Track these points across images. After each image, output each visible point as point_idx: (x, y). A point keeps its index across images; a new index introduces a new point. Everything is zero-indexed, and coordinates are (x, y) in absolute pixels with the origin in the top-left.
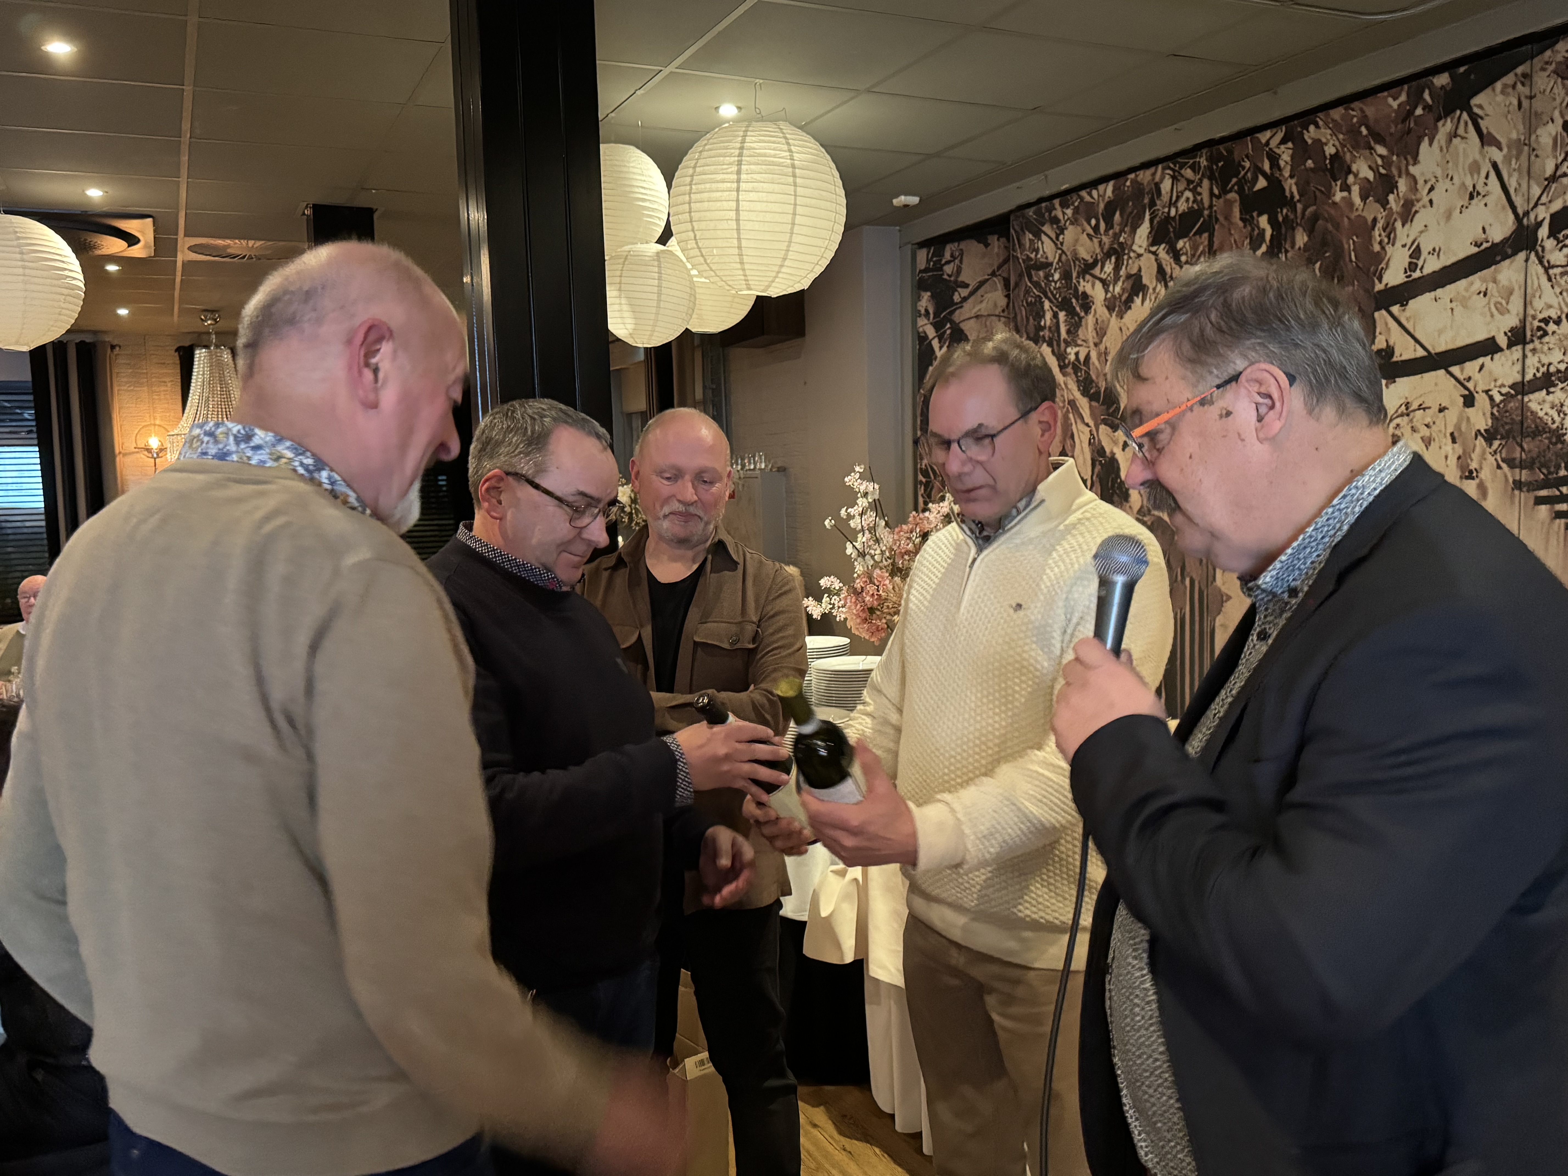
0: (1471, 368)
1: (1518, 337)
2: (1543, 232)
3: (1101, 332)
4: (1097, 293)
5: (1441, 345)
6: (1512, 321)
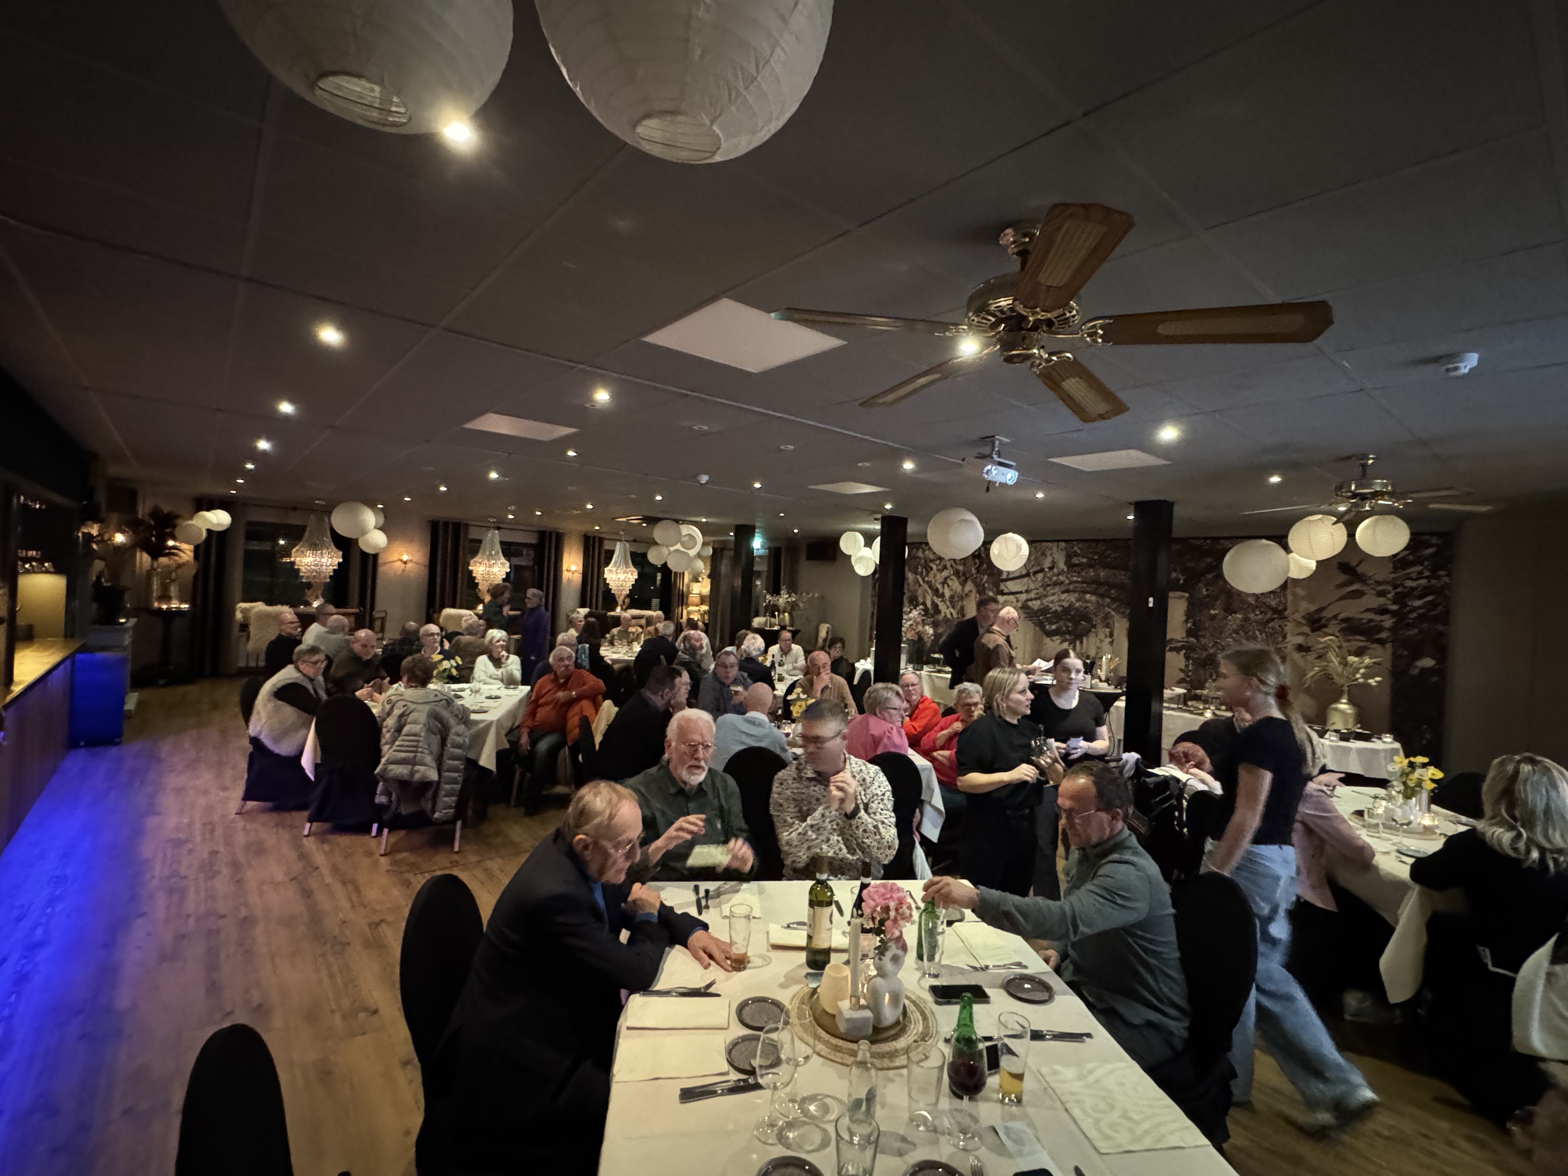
0: (1018, 596)
1: (1027, 591)
3: (935, 576)
4: (935, 567)
5: (1013, 590)
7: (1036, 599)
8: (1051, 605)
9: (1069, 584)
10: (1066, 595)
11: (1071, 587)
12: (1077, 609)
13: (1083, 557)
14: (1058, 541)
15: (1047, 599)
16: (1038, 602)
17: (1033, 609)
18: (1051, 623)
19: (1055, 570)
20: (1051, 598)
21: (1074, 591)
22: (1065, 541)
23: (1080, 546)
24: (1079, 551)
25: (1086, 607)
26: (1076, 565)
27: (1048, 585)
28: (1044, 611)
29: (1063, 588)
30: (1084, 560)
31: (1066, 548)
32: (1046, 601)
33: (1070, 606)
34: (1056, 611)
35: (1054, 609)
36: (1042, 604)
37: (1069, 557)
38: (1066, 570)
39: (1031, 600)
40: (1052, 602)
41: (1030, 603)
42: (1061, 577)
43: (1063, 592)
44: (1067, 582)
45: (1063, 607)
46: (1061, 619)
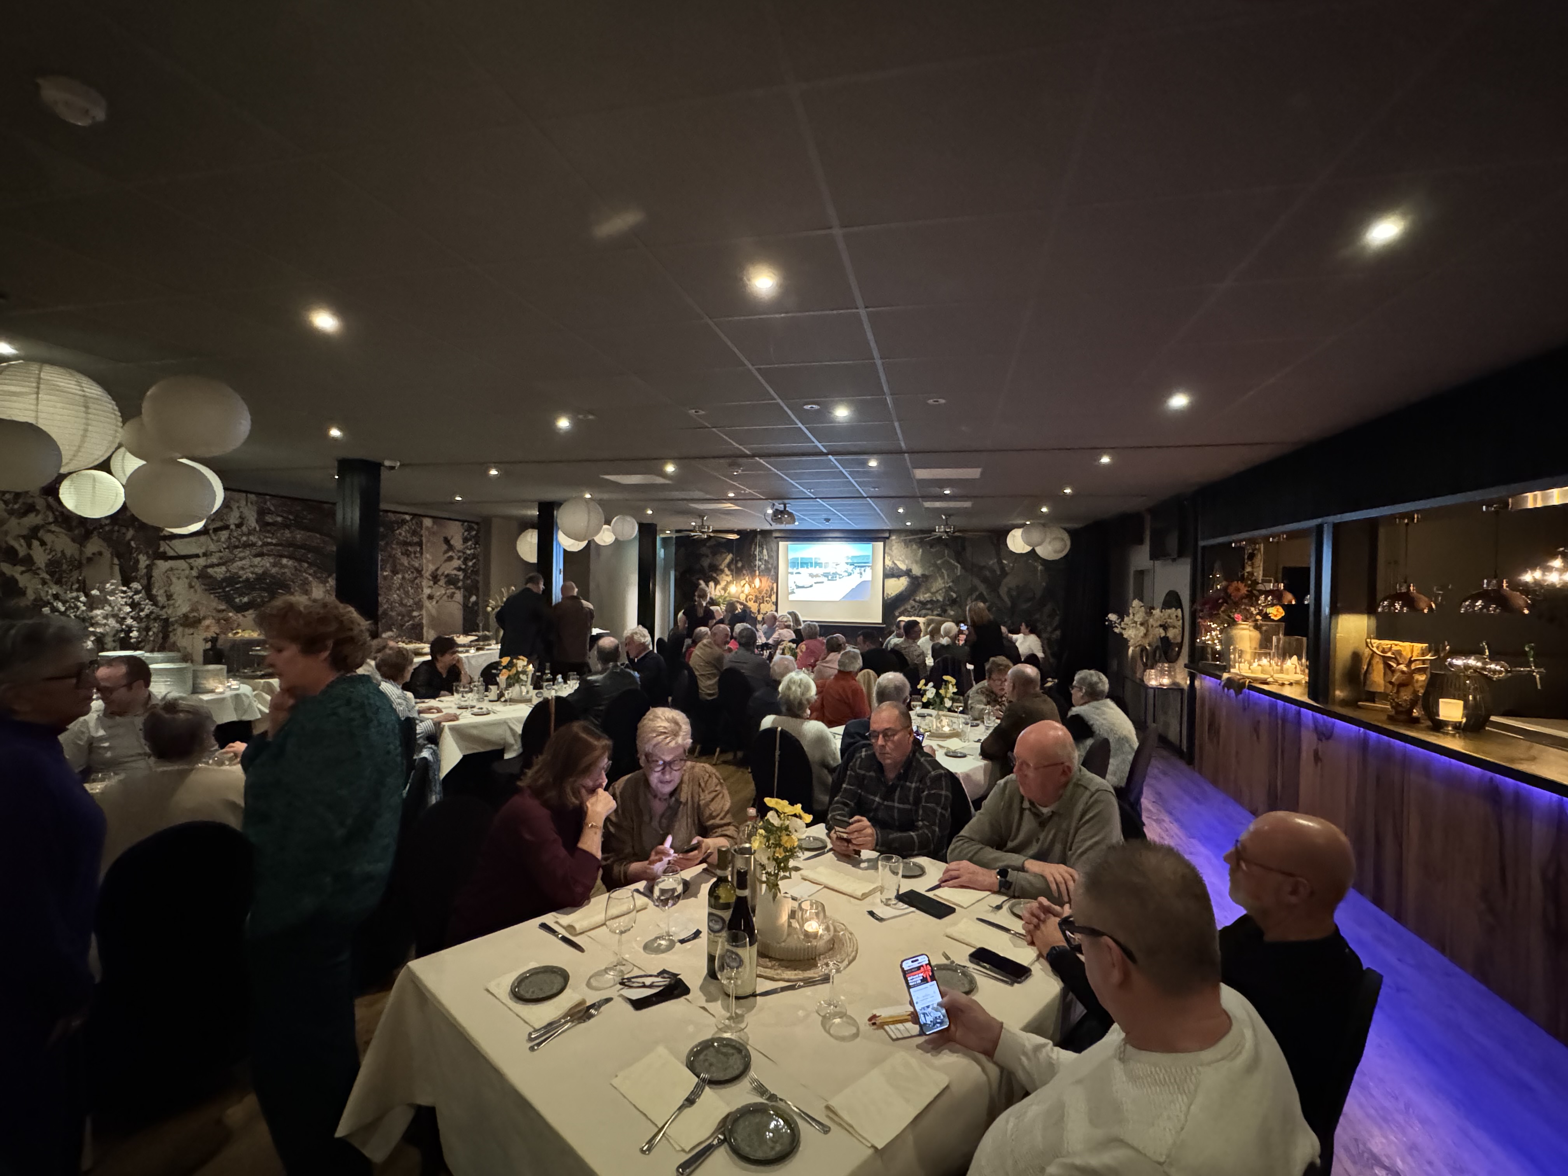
0: (191, 561)
1: (205, 555)
2: (211, 532)
5: (183, 553)
6: (203, 550)
7: (218, 565)
8: (241, 572)
9: (261, 546)
10: (259, 559)
11: (265, 550)
12: (273, 576)
13: (278, 515)
14: (246, 492)
15: (235, 565)
16: (224, 568)
17: (215, 578)
18: (242, 595)
19: (244, 529)
20: (239, 564)
21: (269, 555)
22: (258, 494)
23: (274, 502)
24: (272, 508)
25: (284, 573)
26: (268, 524)
27: (236, 547)
28: (232, 580)
29: (254, 552)
30: (279, 519)
31: (257, 502)
32: (235, 567)
33: (264, 573)
34: (248, 580)
35: (244, 577)
36: (228, 570)
37: (261, 513)
38: (258, 529)
39: (212, 566)
40: (243, 568)
41: (210, 570)
42: (252, 538)
43: (256, 556)
44: (260, 543)
45: (256, 574)
46: (254, 589)
